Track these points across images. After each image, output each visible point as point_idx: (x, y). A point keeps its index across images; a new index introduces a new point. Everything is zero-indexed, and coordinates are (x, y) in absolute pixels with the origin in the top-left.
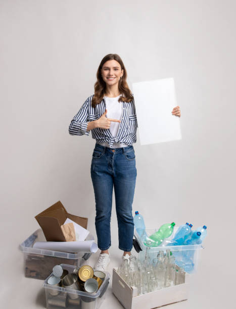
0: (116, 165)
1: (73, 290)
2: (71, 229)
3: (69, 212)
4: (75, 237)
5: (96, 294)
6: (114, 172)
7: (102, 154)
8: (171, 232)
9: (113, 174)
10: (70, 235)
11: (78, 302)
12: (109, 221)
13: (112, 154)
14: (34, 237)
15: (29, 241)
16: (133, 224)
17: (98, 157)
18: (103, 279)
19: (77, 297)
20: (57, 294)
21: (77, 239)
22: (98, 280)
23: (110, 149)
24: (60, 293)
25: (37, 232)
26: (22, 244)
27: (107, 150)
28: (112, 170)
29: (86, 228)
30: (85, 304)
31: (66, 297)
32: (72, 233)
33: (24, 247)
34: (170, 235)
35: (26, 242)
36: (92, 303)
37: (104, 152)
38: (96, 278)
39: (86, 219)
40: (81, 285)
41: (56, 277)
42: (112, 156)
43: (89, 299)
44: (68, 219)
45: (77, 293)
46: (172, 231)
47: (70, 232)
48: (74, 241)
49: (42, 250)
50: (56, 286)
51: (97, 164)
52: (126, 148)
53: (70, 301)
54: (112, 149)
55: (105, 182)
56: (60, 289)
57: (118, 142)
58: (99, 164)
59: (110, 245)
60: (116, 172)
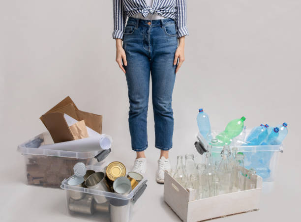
1: (98, 191)
5: (128, 196)
6: (150, 51)
7: (135, 28)
9: (150, 53)
11: (107, 209)
12: (146, 116)
13: (148, 27)
14: (39, 141)
16: (172, 118)
17: (130, 32)
18: (138, 182)
19: (105, 201)
20: (79, 197)
22: (133, 182)
23: (144, 21)
24: (85, 196)
27: (142, 23)
28: (148, 48)
30: (118, 211)
31: (90, 202)
36: (124, 208)
37: (138, 26)
38: (131, 179)
39: (100, 116)
40: (109, 184)
41: (78, 178)
42: (148, 29)
43: (120, 203)
45: (104, 194)
50: (79, 187)
51: (129, 42)
52: (165, 21)
53: (98, 207)
54: (148, 21)
55: (140, 64)
56: (83, 190)
57: (154, 13)
58: (132, 41)
59: (147, 146)
60: (153, 51)
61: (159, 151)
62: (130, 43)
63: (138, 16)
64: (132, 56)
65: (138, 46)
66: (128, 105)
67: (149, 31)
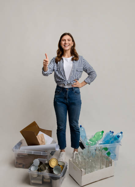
0: (69, 98)
1: (46, 173)
2: (42, 137)
3: (40, 127)
4: (45, 142)
5: (60, 175)
6: (67, 102)
8: (101, 137)
9: (67, 103)
10: (42, 141)
11: (49, 181)
12: (65, 131)
13: (66, 91)
14: (20, 144)
15: (17, 146)
16: (79, 132)
18: (63, 166)
19: (48, 177)
20: (36, 176)
21: (46, 143)
22: (61, 167)
23: (65, 88)
24: (38, 175)
25: (21, 141)
26: (14, 148)
28: (67, 100)
29: (51, 136)
30: (54, 182)
31: (42, 178)
32: (43, 140)
33: (14, 149)
34: (101, 138)
35: (16, 147)
36: (58, 181)
38: (60, 166)
39: (51, 131)
40: (51, 170)
41: (36, 166)
43: (56, 178)
44: (40, 131)
45: (49, 175)
47: (42, 139)
48: (44, 144)
49: (26, 151)
50: (36, 171)
53: (45, 180)
56: (39, 173)
57: (70, 84)
58: (59, 97)
59: (66, 146)
60: (69, 102)
61: (73, 149)
62: (58, 98)
63: (61, 86)
64: (59, 105)
65: (62, 100)
66: (56, 126)
67: (67, 93)
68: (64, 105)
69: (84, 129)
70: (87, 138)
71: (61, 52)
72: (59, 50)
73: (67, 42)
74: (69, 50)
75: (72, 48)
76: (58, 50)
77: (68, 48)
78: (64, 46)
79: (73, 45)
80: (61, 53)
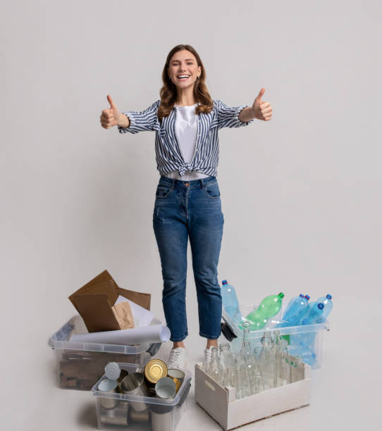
0: (191, 206)
1: (137, 396)
2: (126, 311)
3: (121, 285)
4: (133, 323)
5: (172, 401)
6: (188, 217)
7: (170, 190)
8: (277, 308)
9: (188, 220)
10: (125, 320)
11: (146, 417)
12: (184, 295)
13: (185, 189)
14: (69, 328)
15: (63, 334)
16: (220, 297)
17: (164, 194)
18: (181, 380)
19: (144, 408)
20: (113, 405)
21: (136, 326)
22: (175, 380)
23: (181, 182)
24: (119, 403)
25: (72, 320)
26: (53, 338)
27: (177, 184)
28: (186, 214)
29: (148, 308)
30: (158, 418)
31: (127, 410)
32: (129, 318)
33: (56, 341)
34: (277, 313)
35: (59, 335)
36: (167, 415)
37: (173, 188)
38: (172, 378)
39: (149, 295)
40: (149, 388)
41: (110, 381)
42: (186, 192)
43: (164, 409)
44: (120, 296)
45: (144, 400)
46: (280, 307)
47: (126, 316)
48: (131, 328)
49: (84, 344)
50: (112, 393)
51: (163, 206)
52: (205, 180)
53: (134, 416)
54: (185, 182)
56: (119, 397)
57: (192, 170)
58: (166, 206)
59: (186, 334)
60: (192, 218)
61: (205, 340)
62: (163, 208)
64: (166, 225)
67: (187, 193)
68: (179, 225)
69: (233, 289)
70: (239, 312)
71: (171, 93)
72: (166, 89)
73: (184, 67)
74: (189, 86)
75: (198, 82)
76: (163, 89)
77: (187, 83)
78: (178, 77)
79: (199, 74)
80: (170, 96)
